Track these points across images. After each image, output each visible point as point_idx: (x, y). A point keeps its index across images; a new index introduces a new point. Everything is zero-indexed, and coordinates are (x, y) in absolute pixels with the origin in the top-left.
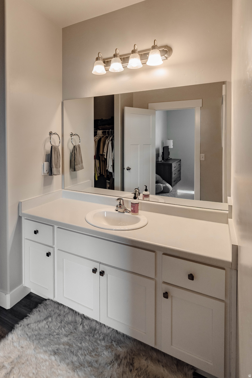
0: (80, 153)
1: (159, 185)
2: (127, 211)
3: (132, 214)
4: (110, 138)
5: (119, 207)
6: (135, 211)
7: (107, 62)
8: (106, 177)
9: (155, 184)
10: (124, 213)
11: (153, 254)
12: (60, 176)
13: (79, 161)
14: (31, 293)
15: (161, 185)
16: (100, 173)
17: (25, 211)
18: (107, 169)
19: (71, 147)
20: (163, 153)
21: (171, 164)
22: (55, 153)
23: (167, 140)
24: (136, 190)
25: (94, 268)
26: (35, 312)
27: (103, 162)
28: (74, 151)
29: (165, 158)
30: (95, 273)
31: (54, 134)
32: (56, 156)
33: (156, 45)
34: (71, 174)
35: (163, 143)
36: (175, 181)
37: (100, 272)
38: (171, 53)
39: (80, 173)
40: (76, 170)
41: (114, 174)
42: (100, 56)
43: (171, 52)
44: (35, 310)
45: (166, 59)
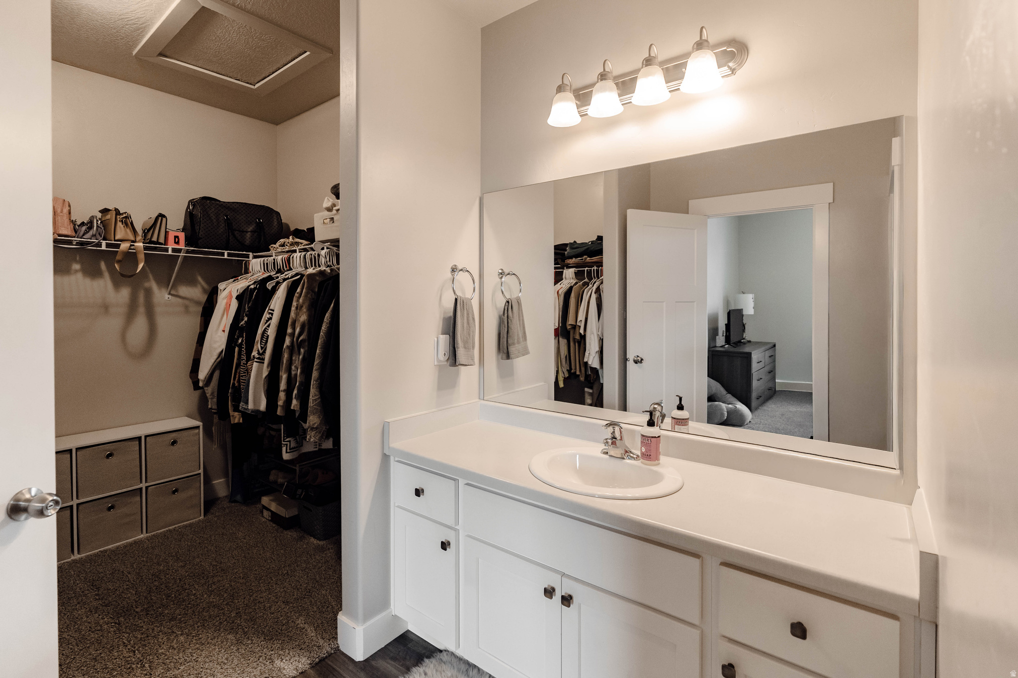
0: (521, 318)
1: (716, 406)
2: (632, 455)
3: (642, 462)
4: (593, 286)
5: (610, 443)
6: (650, 455)
7: (583, 96)
8: (582, 379)
9: (705, 404)
10: (624, 459)
11: (696, 562)
12: (474, 370)
13: (518, 335)
14: (408, 631)
15: (724, 406)
16: (569, 371)
17: (397, 443)
18: (585, 360)
19: (501, 303)
20: (728, 326)
21: (750, 354)
22: (462, 315)
23: (739, 293)
24: (656, 406)
25: (549, 586)
26: (415, 676)
27: (576, 344)
28: (506, 312)
29: (733, 339)
30: (551, 598)
31: (462, 270)
32: (465, 320)
33: (706, 39)
34: (499, 367)
35: (727, 302)
36: (760, 397)
37: (563, 598)
38: (743, 59)
39: (520, 363)
40: (512, 356)
41: (603, 373)
42: (565, 82)
43: (745, 55)
44: (416, 671)
45: (732, 73)
